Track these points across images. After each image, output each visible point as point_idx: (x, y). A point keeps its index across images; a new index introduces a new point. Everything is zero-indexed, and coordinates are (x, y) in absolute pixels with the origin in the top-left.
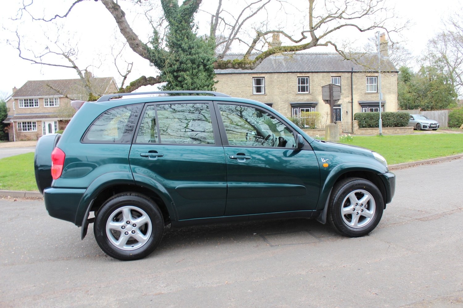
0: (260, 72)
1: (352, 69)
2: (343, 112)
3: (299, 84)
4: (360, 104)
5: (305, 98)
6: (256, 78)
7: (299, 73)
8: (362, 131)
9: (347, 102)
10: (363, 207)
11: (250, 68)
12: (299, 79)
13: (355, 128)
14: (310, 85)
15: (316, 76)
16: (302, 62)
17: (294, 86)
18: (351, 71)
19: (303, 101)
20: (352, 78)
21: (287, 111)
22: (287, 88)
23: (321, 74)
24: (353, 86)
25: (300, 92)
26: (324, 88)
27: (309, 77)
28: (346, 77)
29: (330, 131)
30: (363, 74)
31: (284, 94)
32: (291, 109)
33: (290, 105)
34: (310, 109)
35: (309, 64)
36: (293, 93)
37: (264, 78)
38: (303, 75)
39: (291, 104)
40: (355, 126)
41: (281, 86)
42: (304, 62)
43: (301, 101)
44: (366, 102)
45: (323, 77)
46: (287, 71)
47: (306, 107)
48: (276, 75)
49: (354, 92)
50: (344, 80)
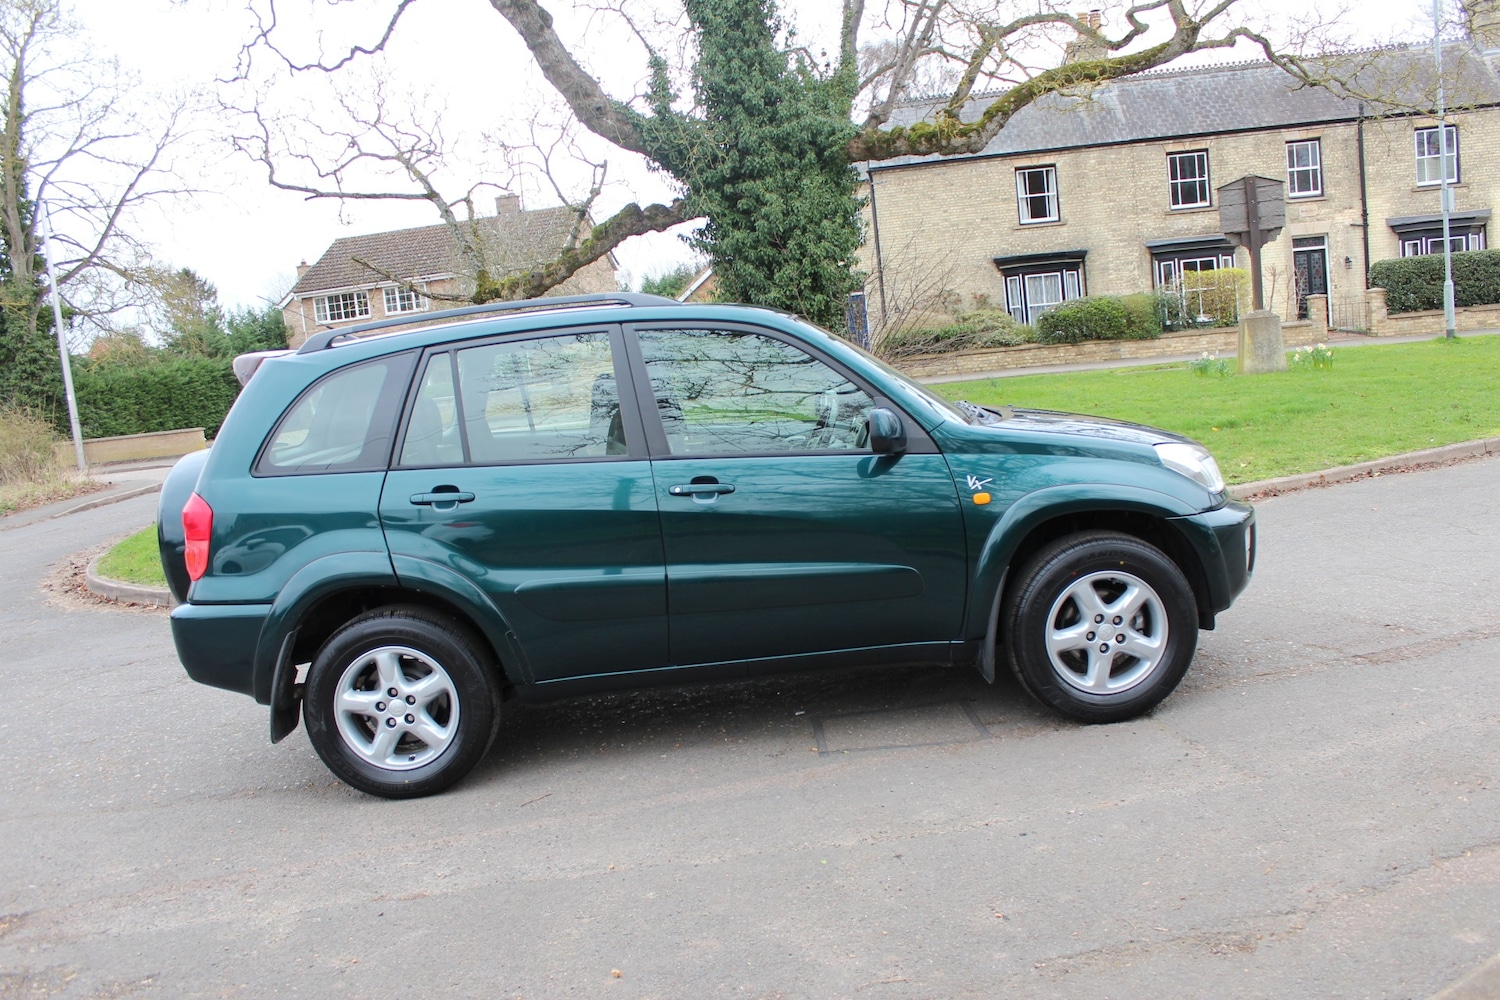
0: (1040, 148)
1: (1361, 108)
2: (1332, 263)
3: (1174, 177)
4: (1393, 227)
5: (1195, 223)
6: (1026, 171)
7: (1171, 141)
8: (1400, 323)
9: (1346, 227)
10: (1124, 628)
11: (968, 147)
12: (1173, 162)
13: (1374, 315)
14: (1212, 177)
15: (1232, 144)
16: (1182, 102)
17: (1157, 187)
18: (1358, 116)
19: (1191, 236)
20: (1360, 141)
21: (1136, 272)
22: (1135, 196)
23: (1250, 138)
24: (1366, 168)
25: (1181, 206)
26: (1227, 193)
27: (1206, 150)
28: (1340, 138)
29: (1253, 336)
30: (1403, 122)
31: (1123, 217)
32: (1149, 265)
33: (1148, 251)
34: (1214, 259)
35: (1208, 108)
36: (1156, 210)
37: (1053, 168)
38: (1188, 145)
39: (1149, 248)
40: (1374, 309)
41: (1112, 189)
42: (1188, 101)
43: (1184, 234)
44: (1416, 221)
45: (1257, 147)
46: (1129, 138)
47: (1204, 253)
48: (1094, 154)
49: (1369, 190)
50: (1332, 150)
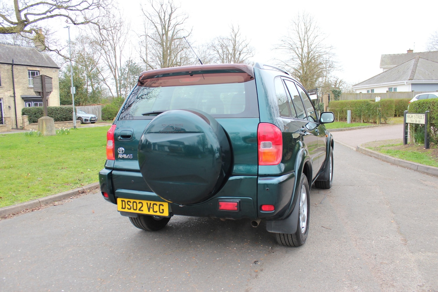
1: (13, 61)
2: (4, 107)
4: (23, 98)
8: (33, 126)
9: (9, 96)
13: (25, 123)
18: (12, 63)
20: (12, 71)
24: (14, 79)
26: (36, 79)
28: (6, 69)
29: (46, 124)
30: (25, 67)
40: (25, 121)
44: (30, 97)
49: (15, 86)
50: (3, 72)
